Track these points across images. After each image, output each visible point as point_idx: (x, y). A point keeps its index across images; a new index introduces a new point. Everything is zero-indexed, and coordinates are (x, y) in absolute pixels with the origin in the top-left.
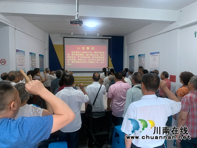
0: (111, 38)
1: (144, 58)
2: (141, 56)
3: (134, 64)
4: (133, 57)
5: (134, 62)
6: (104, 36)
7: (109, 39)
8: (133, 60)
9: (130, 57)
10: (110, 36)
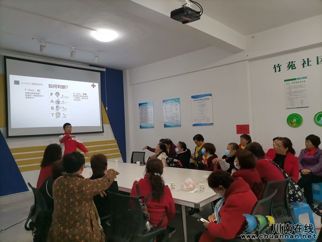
0: (104, 70)
1: (176, 105)
2: (170, 101)
4: (150, 104)
6: (91, 65)
8: (149, 110)
9: (141, 105)
10: (103, 68)
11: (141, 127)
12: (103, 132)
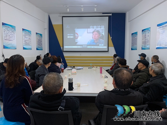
0: (111, 15)
1: (148, 33)
2: (146, 30)
3: (136, 41)
4: (136, 33)
5: (136, 39)
6: (103, 13)
7: (109, 16)
8: (136, 37)
9: (132, 34)
10: (111, 13)
11: (132, 49)
12: (108, 51)
